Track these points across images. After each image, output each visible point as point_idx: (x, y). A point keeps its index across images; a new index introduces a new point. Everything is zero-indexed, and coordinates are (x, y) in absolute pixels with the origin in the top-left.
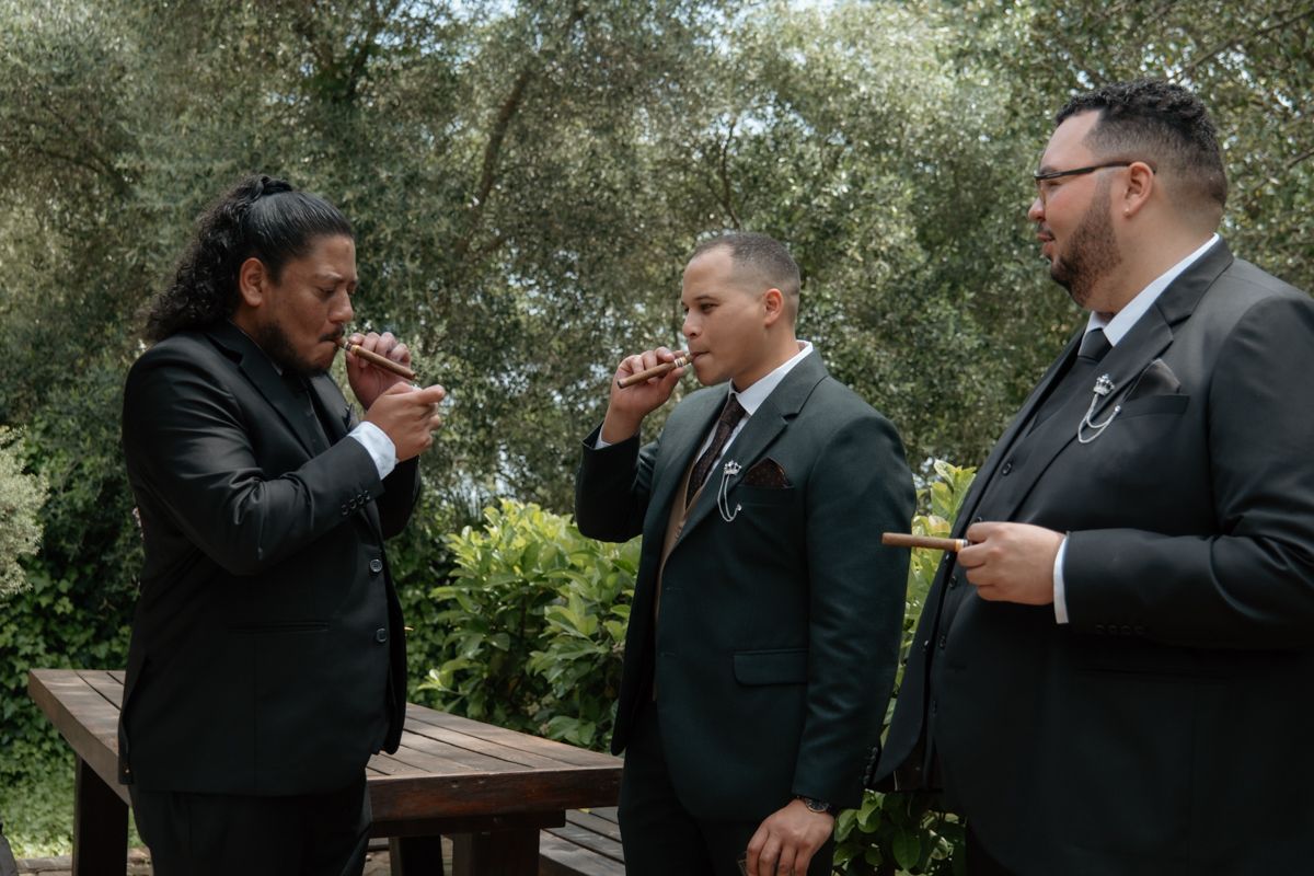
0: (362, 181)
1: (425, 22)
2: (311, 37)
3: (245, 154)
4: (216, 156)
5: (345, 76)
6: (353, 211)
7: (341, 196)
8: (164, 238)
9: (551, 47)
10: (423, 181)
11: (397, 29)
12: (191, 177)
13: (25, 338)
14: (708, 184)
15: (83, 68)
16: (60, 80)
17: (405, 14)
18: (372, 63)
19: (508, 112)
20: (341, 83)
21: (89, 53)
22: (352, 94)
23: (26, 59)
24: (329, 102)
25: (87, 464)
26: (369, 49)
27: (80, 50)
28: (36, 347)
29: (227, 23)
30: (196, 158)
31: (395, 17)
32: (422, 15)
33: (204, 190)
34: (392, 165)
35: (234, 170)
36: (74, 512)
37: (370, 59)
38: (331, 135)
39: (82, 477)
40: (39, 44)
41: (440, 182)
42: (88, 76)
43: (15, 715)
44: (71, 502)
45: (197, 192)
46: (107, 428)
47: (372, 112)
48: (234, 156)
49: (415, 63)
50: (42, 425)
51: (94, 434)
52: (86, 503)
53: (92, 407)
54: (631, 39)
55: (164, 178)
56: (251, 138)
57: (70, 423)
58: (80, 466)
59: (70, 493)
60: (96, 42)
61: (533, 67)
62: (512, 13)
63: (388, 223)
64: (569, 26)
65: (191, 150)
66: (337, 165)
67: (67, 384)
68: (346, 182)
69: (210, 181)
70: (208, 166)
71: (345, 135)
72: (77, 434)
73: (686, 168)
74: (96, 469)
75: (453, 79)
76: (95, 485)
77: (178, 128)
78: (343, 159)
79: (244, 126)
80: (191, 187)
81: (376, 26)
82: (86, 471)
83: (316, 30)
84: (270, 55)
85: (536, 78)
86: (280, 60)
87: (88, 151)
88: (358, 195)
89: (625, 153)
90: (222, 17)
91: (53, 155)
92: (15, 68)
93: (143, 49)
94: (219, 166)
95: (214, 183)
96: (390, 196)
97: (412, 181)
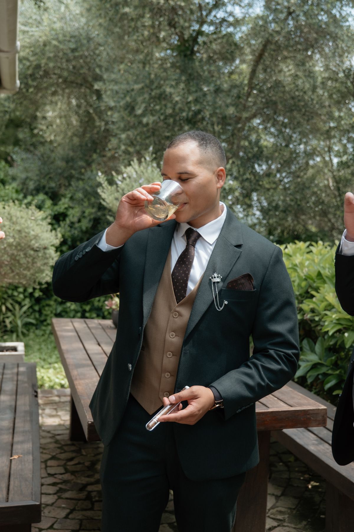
0: (196, 91)
1: (224, 20)
2: (175, 28)
3: (147, 81)
4: (136, 82)
5: (189, 45)
6: (192, 105)
7: (187, 98)
8: (114, 118)
9: (278, 29)
10: (223, 91)
11: (212, 23)
12: (125, 92)
13: (63, 159)
14: (346, 87)
15: (82, 45)
16: (73, 50)
17: (215, 16)
18: (200, 39)
19: (259, 58)
20: (187, 49)
21: (84, 39)
22: (193, 53)
23: (60, 42)
24: (183, 57)
25: (87, 211)
26: (200, 33)
27: (82, 38)
28: (67, 162)
29: (139, 24)
30: (128, 83)
31: (211, 17)
32: (222, 16)
33: (131, 97)
34: (208, 84)
35: (143, 88)
36: (82, 231)
37: (200, 37)
38: (183, 71)
39: (84, 217)
40: (64, 36)
41: (230, 91)
42: (84, 48)
43: (62, 311)
44: (81, 227)
45: (128, 99)
46: (94, 197)
47: (201, 60)
48: (143, 82)
49: (219, 38)
50: (69, 196)
51: (89, 200)
52: (87, 228)
53: (89, 189)
54: (314, 24)
55: (115, 92)
56: (150, 74)
57: (80, 195)
58: (84, 212)
59: (80, 224)
60: (88, 34)
61: (270, 38)
62: (261, 14)
63: (207, 110)
64: (286, 19)
65: (126, 79)
66: (186, 85)
67: (78, 179)
68: (189, 92)
69: (133, 93)
70: (132, 87)
71: (190, 71)
72: (82, 200)
73: (336, 80)
74: (90, 214)
75: (236, 44)
76: (90, 220)
77: (119, 71)
78: (187, 82)
79: (147, 69)
80: (125, 96)
81: (202, 22)
82: (86, 214)
83: (177, 25)
84: (158, 37)
85: (271, 43)
86: (161, 40)
87: (85, 80)
88: (195, 98)
89: (310, 74)
90: (137, 21)
91: (72, 82)
92: (55, 46)
93: (105, 36)
94: (137, 87)
95: (135, 94)
96: (209, 98)
97: (218, 90)
